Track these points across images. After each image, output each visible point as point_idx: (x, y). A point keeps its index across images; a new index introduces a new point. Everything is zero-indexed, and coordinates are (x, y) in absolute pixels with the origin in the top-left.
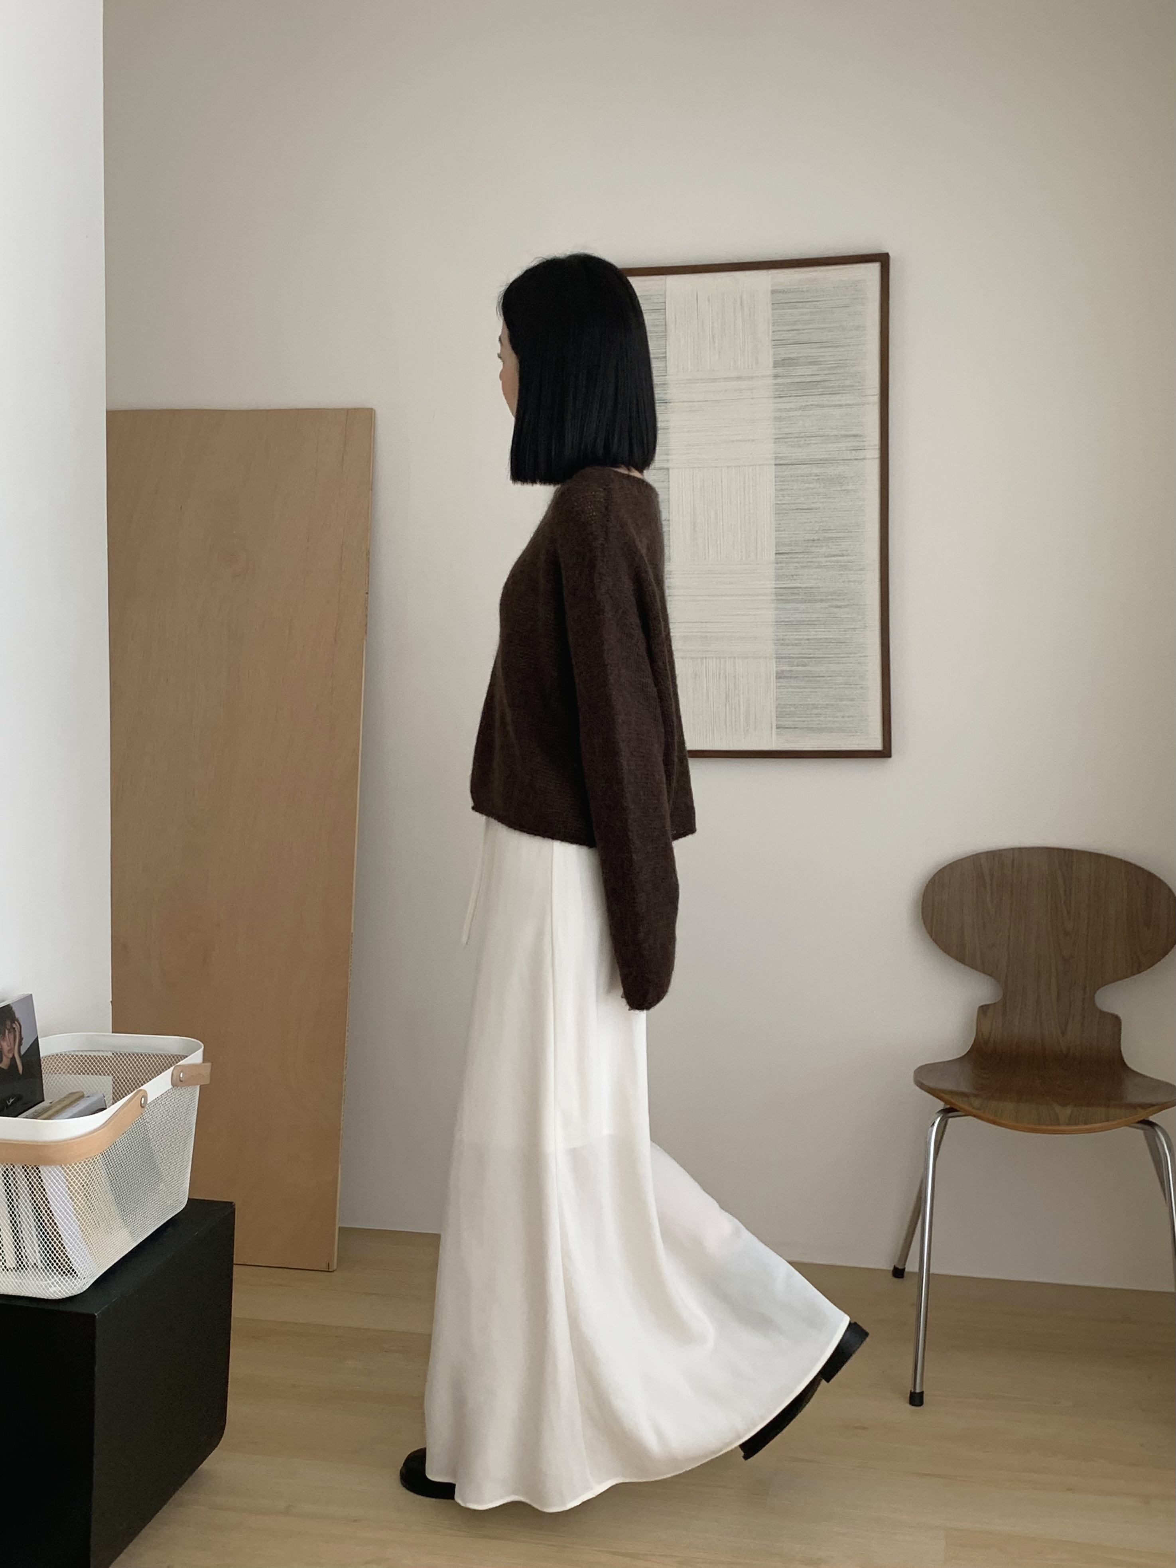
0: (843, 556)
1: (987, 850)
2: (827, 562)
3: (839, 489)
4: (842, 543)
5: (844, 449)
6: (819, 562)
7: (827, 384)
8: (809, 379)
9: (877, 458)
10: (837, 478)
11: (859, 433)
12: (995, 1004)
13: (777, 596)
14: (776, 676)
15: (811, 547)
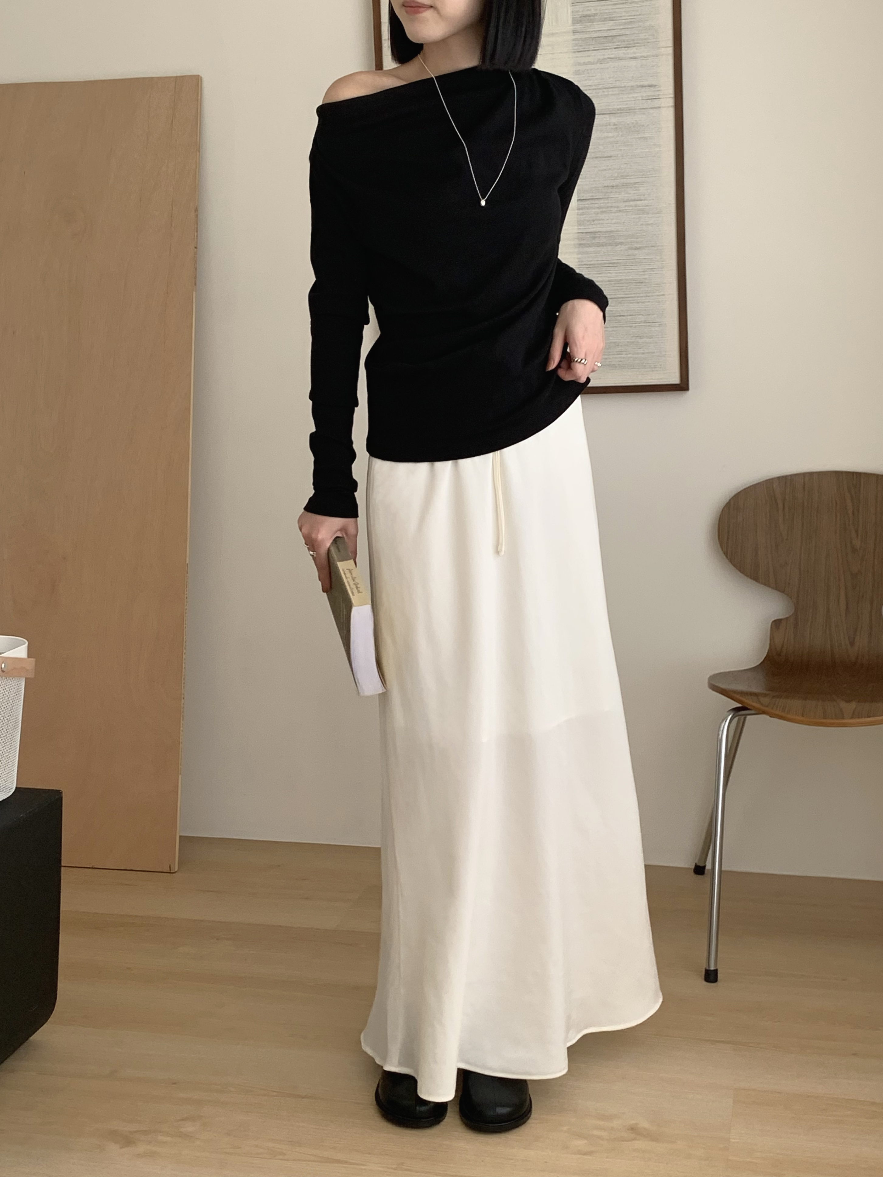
0: (641, 200)
1: (778, 476)
2: (626, 206)
3: (637, 137)
4: (640, 188)
5: (640, 98)
6: (618, 207)
7: (624, 38)
8: (605, 34)
9: (671, 107)
10: (634, 127)
11: (653, 83)
12: (787, 618)
13: (580, 241)
15: (611, 192)
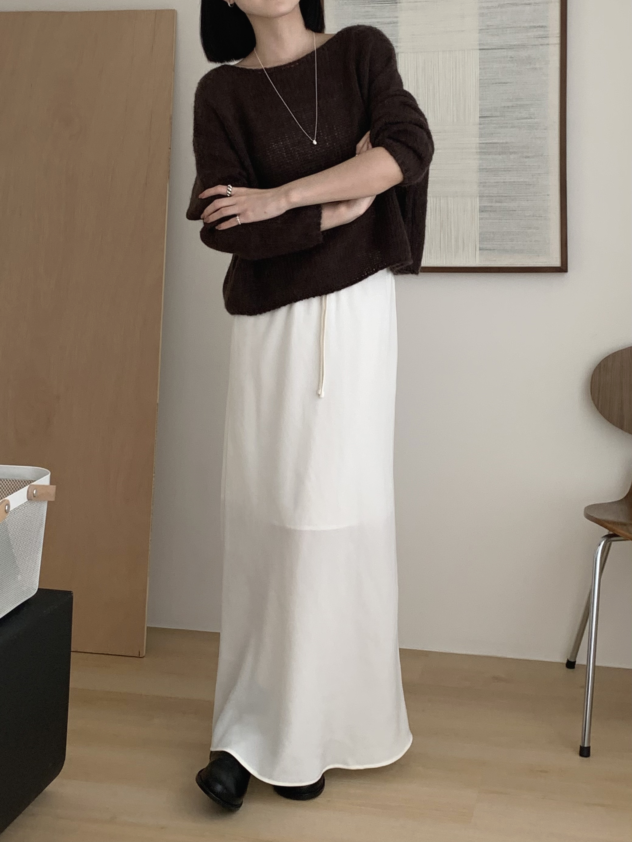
0: (531, 118)
2: (519, 123)
3: (529, 67)
4: (530, 109)
5: (532, 37)
6: (512, 123)
9: (557, 44)
10: (527, 59)
11: (544, 24)
13: (480, 149)
14: (480, 210)
15: (507, 111)
